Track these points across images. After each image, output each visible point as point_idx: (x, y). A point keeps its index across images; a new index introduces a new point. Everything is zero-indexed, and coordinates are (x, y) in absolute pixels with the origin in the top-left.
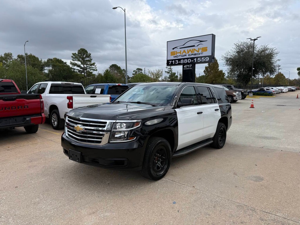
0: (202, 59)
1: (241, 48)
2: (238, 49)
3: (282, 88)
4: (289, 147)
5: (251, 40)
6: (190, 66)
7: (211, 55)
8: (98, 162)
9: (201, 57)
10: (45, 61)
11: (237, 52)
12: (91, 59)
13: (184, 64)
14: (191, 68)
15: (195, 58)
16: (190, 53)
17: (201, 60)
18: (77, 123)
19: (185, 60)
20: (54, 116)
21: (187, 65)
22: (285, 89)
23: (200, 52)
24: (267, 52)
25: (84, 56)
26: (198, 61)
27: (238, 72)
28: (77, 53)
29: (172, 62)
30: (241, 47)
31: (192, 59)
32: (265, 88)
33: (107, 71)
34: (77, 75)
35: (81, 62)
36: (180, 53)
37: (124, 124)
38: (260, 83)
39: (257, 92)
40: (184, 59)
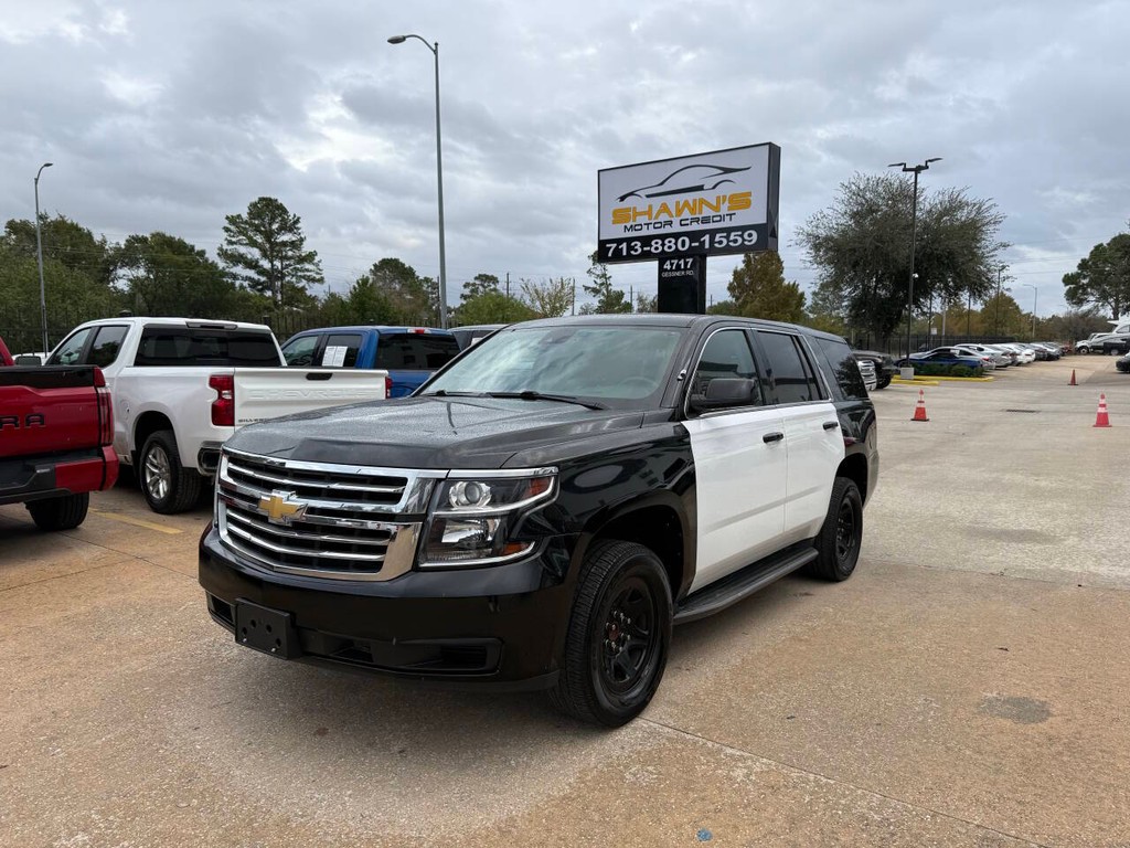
0: (732, 238)
1: (867, 201)
2: (857, 204)
3: (1013, 347)
4: (1103, 570)
5: (905, 170)
6: (686, 264)
7: (765, 222)
8: (369, 657)
9: (729, 230)
10: (118, 244)
11: (854, 215)
12: (303, 236)
13: (662, 258)
14: (689, 273)
15: (703, 233)
16: (686, 214)
17: (729, 241)
18: (269, 486)
19: (666, 242)
20: (154, 457)
21: (676, 261)
22: (1026, 352)
23: (724, 210)
24: (962, 215)
25: (275, 226)
26: (716, 245)
27: (856, 288)
28: (245, 216)
29: (617, 247)
30: (868, 195)
31: (694, 236)
32: (956, 349)
33: (365, 281)
34: (247, 298)
35: (261, 250)
36: (649, 213)
37: (483, 485)
38: (934, 331)
39: (927, 363)
40: (663, 237)
